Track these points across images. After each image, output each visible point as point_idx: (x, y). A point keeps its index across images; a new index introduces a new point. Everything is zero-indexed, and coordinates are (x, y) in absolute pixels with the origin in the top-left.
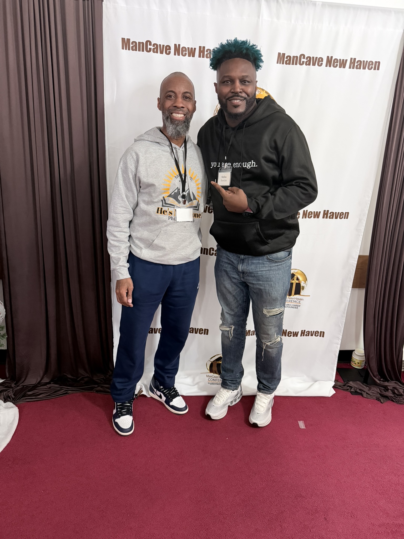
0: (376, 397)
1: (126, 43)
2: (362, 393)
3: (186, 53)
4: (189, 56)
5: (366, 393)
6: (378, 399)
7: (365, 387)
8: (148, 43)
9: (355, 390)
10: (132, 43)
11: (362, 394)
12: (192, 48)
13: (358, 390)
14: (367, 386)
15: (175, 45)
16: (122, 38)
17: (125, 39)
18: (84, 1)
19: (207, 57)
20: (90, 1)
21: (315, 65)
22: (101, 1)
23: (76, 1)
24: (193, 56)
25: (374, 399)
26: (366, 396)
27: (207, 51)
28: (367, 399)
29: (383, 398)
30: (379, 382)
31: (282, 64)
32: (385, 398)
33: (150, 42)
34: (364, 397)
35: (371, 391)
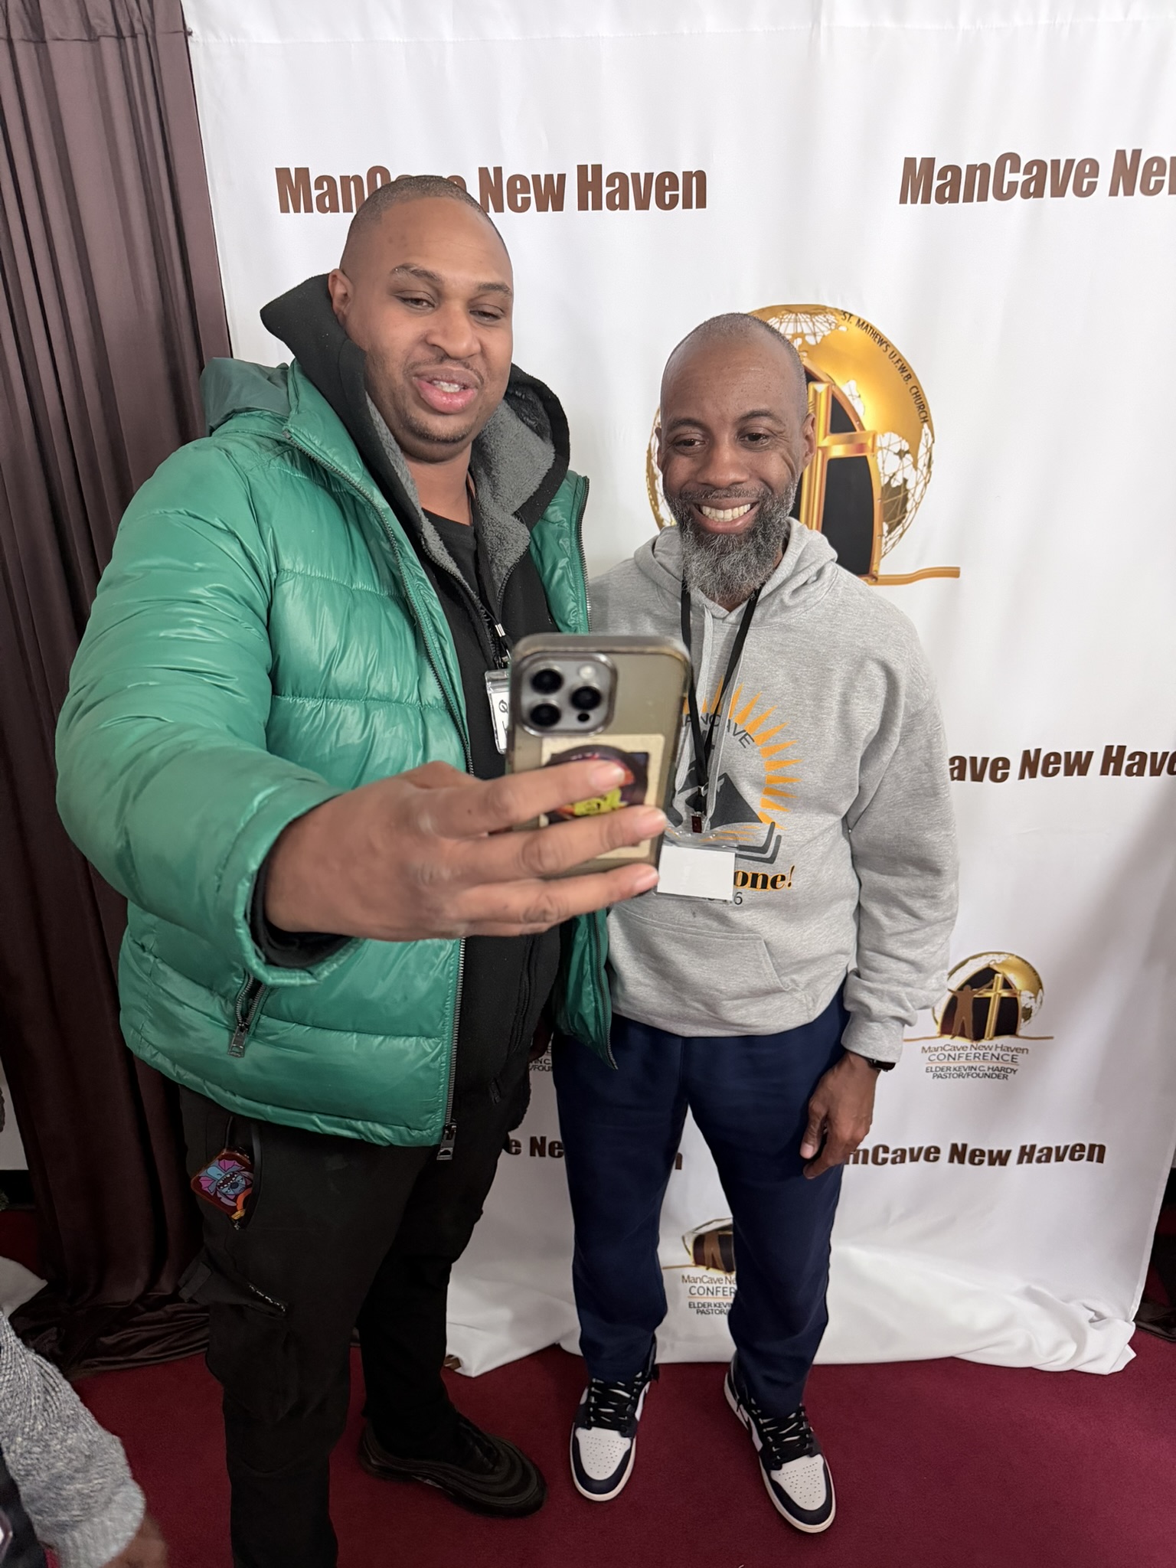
1: (295, 189)
3: (529, 198)
4: (542, 207)
8: (379, 176)
10: (319, 185)
12: (549, 177)
15: (483, 172)
16: (276, 169)
17: (288, 170)
18: (120, 37)
19: (612, 206)
20: (141, 39)
21: (1062, 195)
22: (183, 35)
23: (88, 45)
24: (559, 206)
27: (610, 181)
31: (922, 202)
33: (383, 172)
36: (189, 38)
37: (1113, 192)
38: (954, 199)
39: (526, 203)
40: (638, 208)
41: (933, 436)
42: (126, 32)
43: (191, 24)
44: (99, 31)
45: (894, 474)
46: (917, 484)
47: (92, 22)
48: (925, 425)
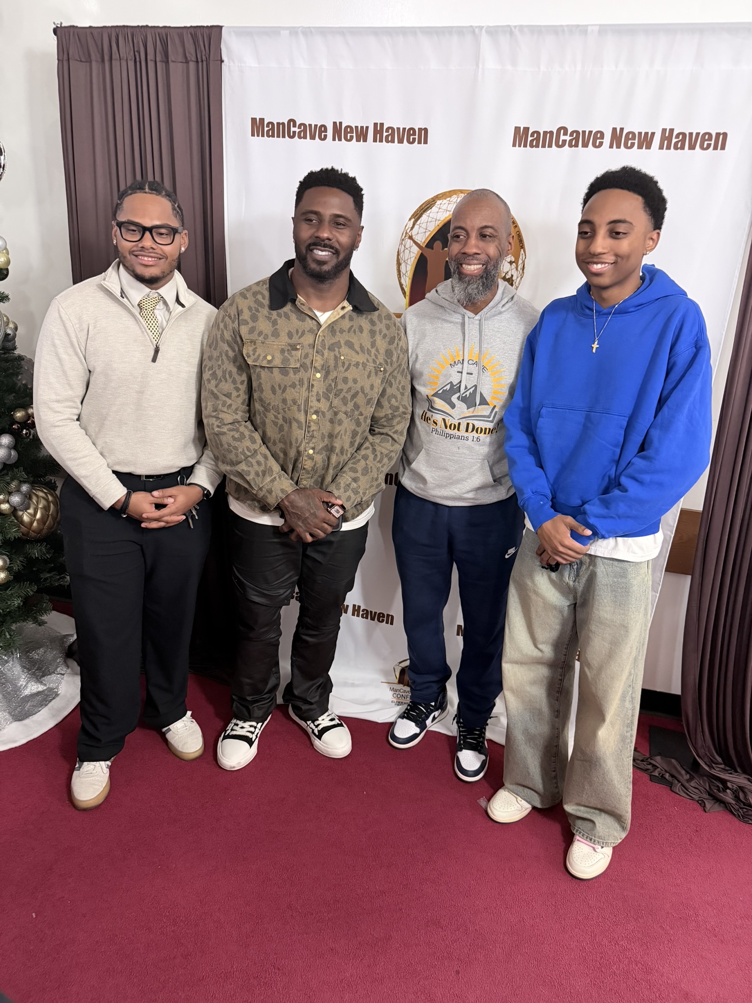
0: (700, 797)
1: (259, 127)
2: (673, 782)
3: (353, 136)
4: (358, 140)
5: (680, 784)
6: (700, 802)
7: (683, 772)
8: (292, 123)
10: (267, 126)
11: (671, 785)
12: (362, 127)
14: (687, 772)
15: (335, 123)
16: (252, 118)
17: (256, 119)
18: (197, 62)
19: (387, 141)
20: (205, 63)
21: (587, 147)
22: (220, 62)
23: (185, 65)
24: (365, 140)
25: (693, 799)
26: (679, 791)
27: (387, 130)
28: (677, 795)
29: (713, 802)
30: (707, 768)
31: (524, 147)
32: (717, 804)
33: (294, 121)
34: (675, 790)
35: (693, 784)
36: (223, 64)
37: (611, 147)
38: (537, 146)
39: (352, 138)
40: (399, 142)
41: (525, 255)
42: (199, 60)
43: (224, 57)
44: (189, 58)
45: (508, 272)
46: (517, 278)
47: (187, 55)
48: (522, 250)
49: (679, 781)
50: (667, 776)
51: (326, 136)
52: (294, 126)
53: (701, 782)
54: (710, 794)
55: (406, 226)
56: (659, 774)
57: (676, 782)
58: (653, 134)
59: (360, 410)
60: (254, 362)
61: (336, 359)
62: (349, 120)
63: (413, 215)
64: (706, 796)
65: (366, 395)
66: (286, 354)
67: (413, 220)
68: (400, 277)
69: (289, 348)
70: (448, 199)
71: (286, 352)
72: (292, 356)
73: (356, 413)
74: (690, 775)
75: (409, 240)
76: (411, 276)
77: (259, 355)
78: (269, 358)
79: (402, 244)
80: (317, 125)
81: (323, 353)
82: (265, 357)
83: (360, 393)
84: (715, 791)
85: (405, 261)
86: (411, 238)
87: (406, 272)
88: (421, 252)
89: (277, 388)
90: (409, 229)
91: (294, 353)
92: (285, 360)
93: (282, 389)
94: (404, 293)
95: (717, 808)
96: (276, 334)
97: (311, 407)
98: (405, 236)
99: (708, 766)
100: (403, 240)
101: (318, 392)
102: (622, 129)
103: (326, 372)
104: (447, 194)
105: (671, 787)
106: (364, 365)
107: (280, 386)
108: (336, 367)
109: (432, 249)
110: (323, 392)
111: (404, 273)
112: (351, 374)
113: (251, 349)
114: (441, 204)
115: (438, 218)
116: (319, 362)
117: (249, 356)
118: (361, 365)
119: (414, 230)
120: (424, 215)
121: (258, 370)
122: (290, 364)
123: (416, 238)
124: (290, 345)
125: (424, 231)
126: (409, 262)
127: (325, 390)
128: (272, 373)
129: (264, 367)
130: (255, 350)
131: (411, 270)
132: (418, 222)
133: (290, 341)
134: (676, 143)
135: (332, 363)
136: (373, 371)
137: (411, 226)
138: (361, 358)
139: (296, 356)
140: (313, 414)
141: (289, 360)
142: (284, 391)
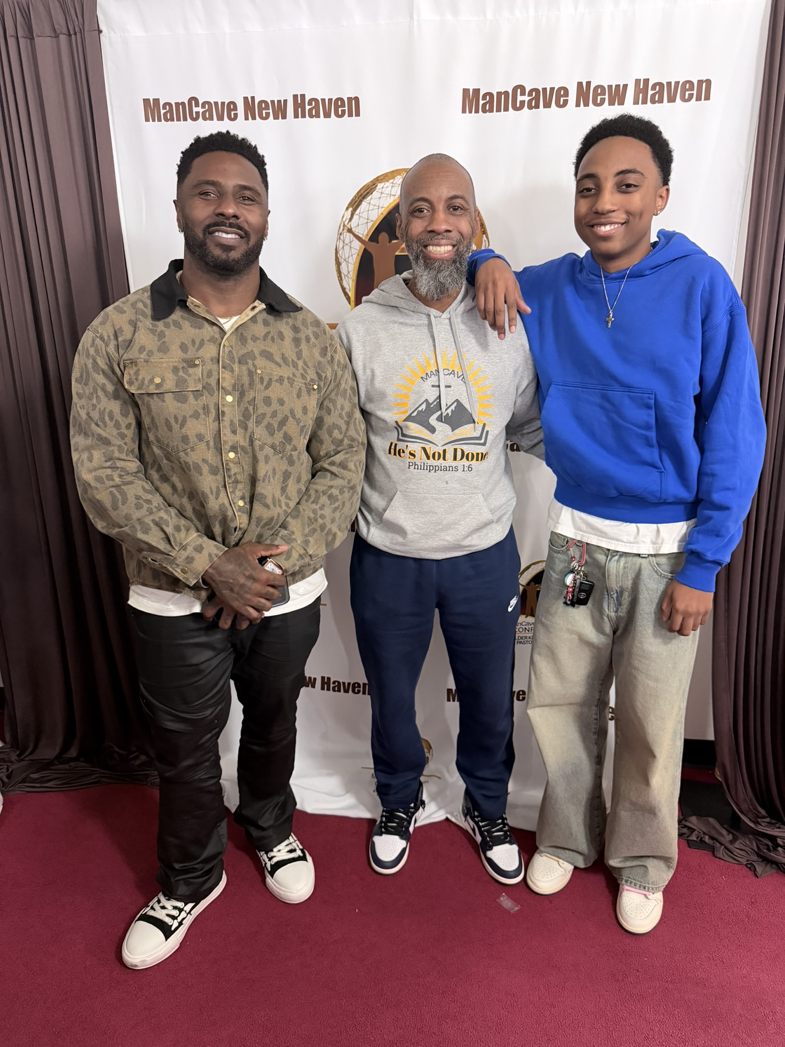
0: (748, 860)
1: (152, 109)
2: (715, 845)
3: (269, 113)
4: (276, 118)
5: (723, 847)
6: (749, 866)
7: (724, 832)
8: (193, 102)
9: (699, 838)
10: (164, 108)
11: (713, 850)
12: (279, 101)
13: (707, 837)
14: (729, 832)
15: (246, 99)
17: (149, 100)
18: (70, 35)
19: (311, 116)
20: (78, 34)
21: (549, 107)
22: (97, 32)
23: (54, 39)
24: (285, 117)
25: (740, 863)
26: (723, 856)
27: (310, 103)
28: (722, 861)
29: (764, 864)
30: (752, 825)
31: (475, 113)
32: (768, 866)
33: (195, 99)
34: (718, 856)
35: (737, 845)
36: (101, 35)
37: (578, 105)
38: (491, 110)
39: (268, 115)
40: (325, 117)
41: (489, 242)
42: (72, 32)
43: (102, 27)
44: (58, 31)
47: (56, 27)
48: (484, 236)
49: (721, 844)
50: (707, 839)
51: (236, 115)
52: (197, 105)
53: (748, 842)
54: (759, 855)
55: (343, 217)
56: (697, 838)
57: (718, 845)
58: (625, 86)
59: (292, 444)
60: (139, 389)
61: (251, 374)
62: (261, 94)
63: (350, 204)
64: (755, 858)
65: (298, 421)
66: (181, 373)
67: (350, 209)
68: (341, 279)
69: (185, 365)
70: (391, 181)
71: (181, 371)
72: (189, 375)
73: (289, 447)
74: (733, 834)
75: (348, 234)
76: (355, 278)
77: (144, 379)
78: (157, 380)
79: (340, 239)
80: (224, 102)
81: (232, 368)
82: (151, 381)
83: (290, 419)
84: (765, 851)
85: (345, 260)
86: (350, 231)
87: (349, 272)
88: (364, 247)
89: (172, 421)
90: (347, 221)
91: (191, 371)
92: (181, 382)
93: (180, 422)
94: (348, 299)
95: (770, 870)
96: (164, 349)
97: (225, 442)
98: (343, 230)
99: (754, 822)
100: (341, 234)
101: (232, 421)
102: (589, 83)
103: (240, 394)
104: (390, 175)
105: (713, 852)
106: (291, 381)
107: (176, 418)
108: (252, 384)
109: (378, 243)
110: (239, 420)
111: (346, 274)
112: (275, 392)
113: (132, 372)
114: (383, 188)
115: (381, 205)
116: (227, 380)
117: (131, 383)
118: (286, 380)
119: (353, 221)
120: (363, 203)
121: (146, 398)
122: (187, 387)
123: (357, 231)
124: (184, 361)
125: (366, 221)
126: (351, 260)
127: (242, 418)
128: (164, 401)
129: (153, 394)
130: (137, 373)
131: (354, 270)
132: (357, 212)
133: (184, 356)
134: (653, 96)
135: (246, 380)
136: (304, 388)
137: (349, 217)
138: (286, 372)
139: (195, 374)
140: (229, 452)
141: (186, 381)
142: (182, 425)
